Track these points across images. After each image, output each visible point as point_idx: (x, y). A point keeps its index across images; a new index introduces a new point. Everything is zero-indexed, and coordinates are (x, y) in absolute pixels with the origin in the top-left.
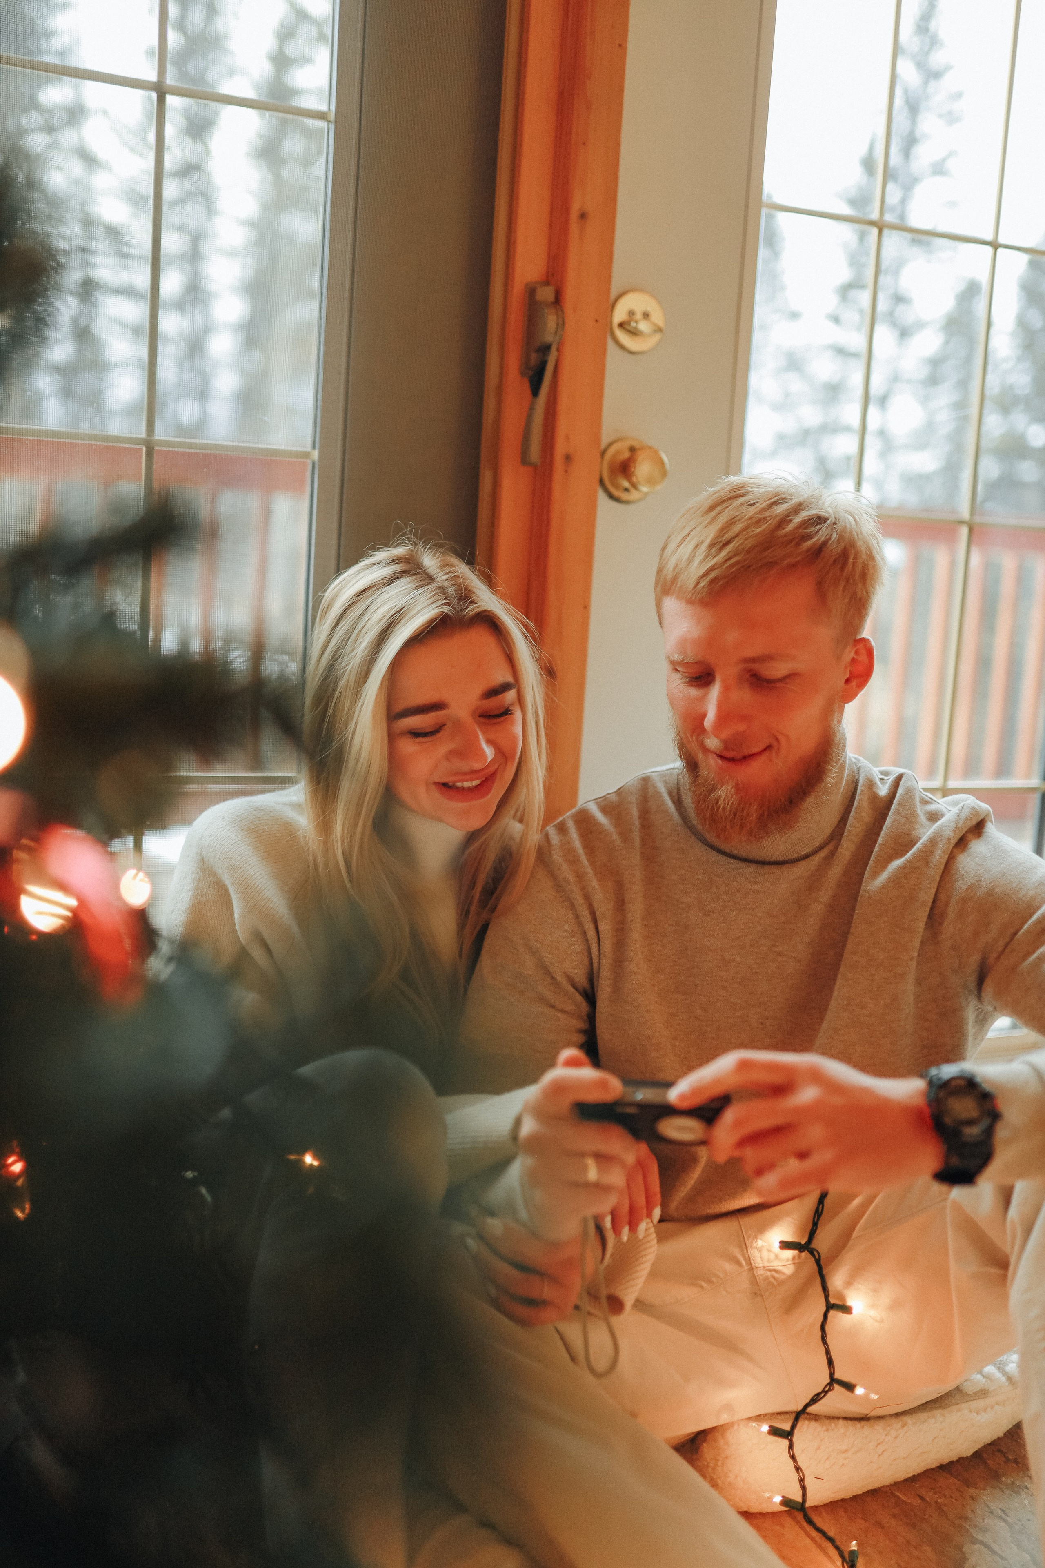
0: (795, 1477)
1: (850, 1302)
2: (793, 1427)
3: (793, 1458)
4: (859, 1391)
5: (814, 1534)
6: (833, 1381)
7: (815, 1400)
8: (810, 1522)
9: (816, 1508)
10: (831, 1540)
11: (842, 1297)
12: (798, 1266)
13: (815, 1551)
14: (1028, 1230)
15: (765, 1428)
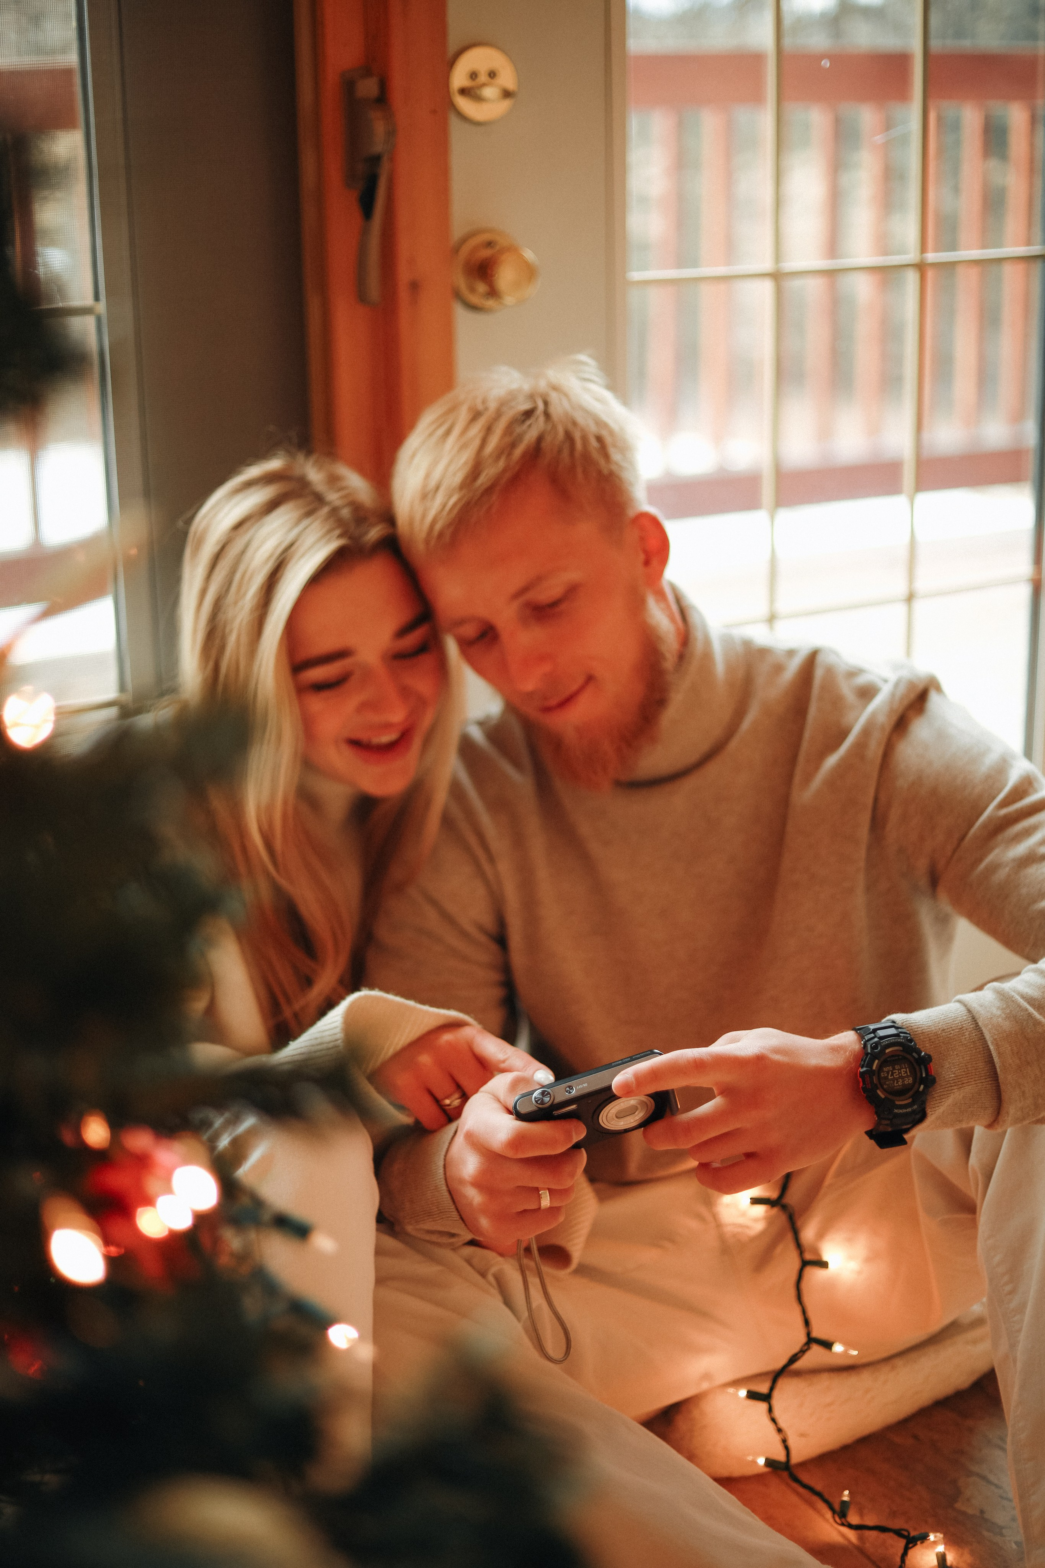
0: (777, 1438)
1: (826, 1257)
2: (772, 1389)
3: (773, 1420)
4: (838, 1348)
5: (801, 1490)
6: (811, 1341)
7: (794, 1359)
8: (796, 1480)
9: (803, 1464)
10: (819, 1495)
11: (816, 1251)
12: (770, 1221)
13: (803, 1507)
14: (988, 1177)
15: (743, 1393)
